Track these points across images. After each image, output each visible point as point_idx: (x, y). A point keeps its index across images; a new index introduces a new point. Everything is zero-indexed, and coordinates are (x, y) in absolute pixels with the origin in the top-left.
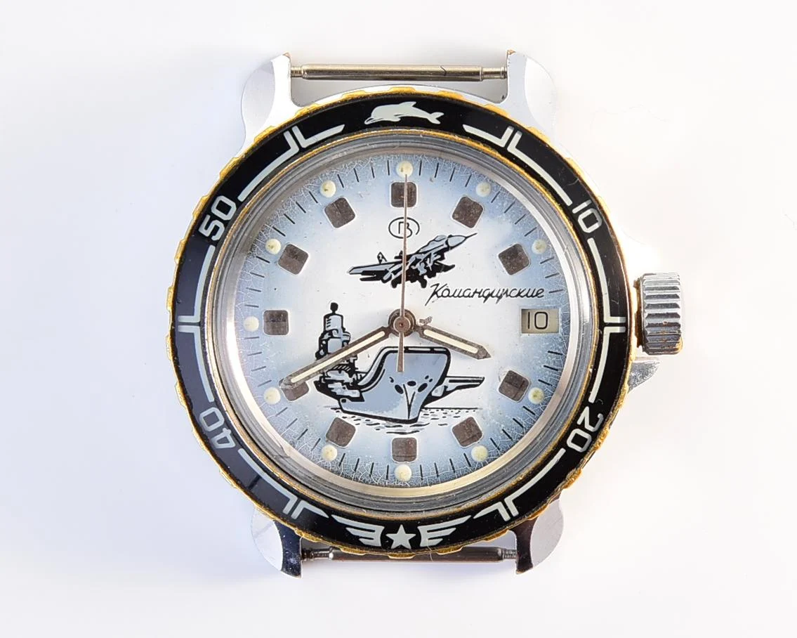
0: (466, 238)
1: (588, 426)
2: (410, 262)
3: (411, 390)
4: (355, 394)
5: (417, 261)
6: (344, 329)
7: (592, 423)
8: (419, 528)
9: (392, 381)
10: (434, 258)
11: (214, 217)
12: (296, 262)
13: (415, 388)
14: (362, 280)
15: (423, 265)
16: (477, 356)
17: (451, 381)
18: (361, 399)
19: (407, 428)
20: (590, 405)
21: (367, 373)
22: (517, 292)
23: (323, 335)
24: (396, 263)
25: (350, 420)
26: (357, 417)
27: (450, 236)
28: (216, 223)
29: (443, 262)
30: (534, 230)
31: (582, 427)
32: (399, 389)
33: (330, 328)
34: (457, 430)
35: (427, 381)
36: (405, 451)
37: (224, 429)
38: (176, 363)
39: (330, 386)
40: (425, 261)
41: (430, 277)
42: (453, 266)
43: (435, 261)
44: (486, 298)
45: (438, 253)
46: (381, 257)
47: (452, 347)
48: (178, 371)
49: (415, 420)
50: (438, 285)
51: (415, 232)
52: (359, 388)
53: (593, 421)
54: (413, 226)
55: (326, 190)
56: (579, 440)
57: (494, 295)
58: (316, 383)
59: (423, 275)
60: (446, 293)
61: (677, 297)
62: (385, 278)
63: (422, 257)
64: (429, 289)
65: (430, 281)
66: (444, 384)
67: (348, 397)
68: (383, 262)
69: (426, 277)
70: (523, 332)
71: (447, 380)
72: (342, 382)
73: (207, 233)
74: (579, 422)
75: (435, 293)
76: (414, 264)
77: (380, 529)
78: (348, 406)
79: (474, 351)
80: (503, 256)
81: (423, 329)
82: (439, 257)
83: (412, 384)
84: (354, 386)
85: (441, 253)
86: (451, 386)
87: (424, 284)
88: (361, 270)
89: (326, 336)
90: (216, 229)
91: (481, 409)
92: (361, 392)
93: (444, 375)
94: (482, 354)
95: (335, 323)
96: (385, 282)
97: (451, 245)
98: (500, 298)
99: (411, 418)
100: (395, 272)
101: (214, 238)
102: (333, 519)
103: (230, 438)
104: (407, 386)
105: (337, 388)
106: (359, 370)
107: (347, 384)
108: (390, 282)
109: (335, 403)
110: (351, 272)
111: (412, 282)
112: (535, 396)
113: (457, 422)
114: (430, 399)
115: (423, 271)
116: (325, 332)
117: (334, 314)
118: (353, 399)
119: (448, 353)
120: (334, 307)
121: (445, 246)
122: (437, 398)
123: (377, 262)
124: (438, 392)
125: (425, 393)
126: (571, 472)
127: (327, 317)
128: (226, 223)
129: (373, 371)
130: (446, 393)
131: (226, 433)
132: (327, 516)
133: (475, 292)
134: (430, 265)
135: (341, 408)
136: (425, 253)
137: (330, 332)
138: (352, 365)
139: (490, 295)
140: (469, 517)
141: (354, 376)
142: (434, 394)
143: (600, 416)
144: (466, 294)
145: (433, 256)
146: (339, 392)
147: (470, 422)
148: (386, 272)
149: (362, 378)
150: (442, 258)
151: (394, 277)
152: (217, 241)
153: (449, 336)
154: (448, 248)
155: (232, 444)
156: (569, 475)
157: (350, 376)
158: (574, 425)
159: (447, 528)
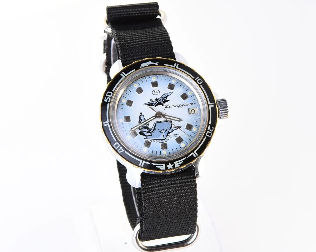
0: (172, 93)
1: (210, 130)
2: (159, 100)
3: (163, 131)
4: (150, 134)
5: (160, 100)
6: (144, 119)
7: (211, 130)
8: (174, 162)
9: (158, 130)
10: (164, 99)
11: (107, 97)
12: (130, 104)
13: (164, 131)
14: (147, 106)
15: (162, 101)
16: (179, 121)
17: (173, 128)
18: (151, 135)
19: (164, 141)
20: (210, 125)
21: (152, 129)
22: (186, 104)
23: (139, 121)
24: (155, 101)
25: (149, 141)
26: (151, 140)
27: (168, 93)
28: (108, 98)
29: (167, 99)
30: (188, 89)
31: (209, 130)
32: (160, 132)
33: (141, 119)
34: (177, 140)
35: (167, 129)
36: (164, 146)
37: (120, 147)
38: (105, 133)
39: (143, 133)
40: (162, 100)
41: (164, 103)
42: (169, 100)
43: (165, 99)
44: (179, 107)
45: (165, 97)
46: (151, 100)
47: (172, 119)
48: (106, 135)
49: (166, 139)
50: (166, 105)
51: (159, 93)
52: (150, 133)
53: (211, 129)
54: (158, 92)
55: (135, 86)
56: (209, 134)
57: (181, 106)
58: (139, 133)
59: (162, 103)
60: (169, 107)
61: (226, 100)
62: (153, 105)
63: (161, 99)
64: (164, 107)
65: (164, 104)
66: (172, 129)
67: (148, 135)
68: (152, 101)
69: (163, 104)
70: (189, 114)
71: (172, 128)
72: (146, 132)
73: (106, 101)
74: (208, 129)
75: (166, 107)
76: (160, 101)
77: (164, 165)
78: (148, 137)
79: (178, 120)
80: (182, 96)
81: (164, 116)
82: (166, 98)
83: (163, 130)
84: (149, 132)
85: (166, 97)
86: (173, 129)
87: (163, 105)
88: (147, 104)
89: (140, 121)
90: (108, 99)
91: (182, 134)
92: (151, 134)
93: (171, 127)
94: (180, 120)
95: (142, 117)
96: (153, 106)
97: (168, 95)
98: (182, 106)
99: (164, 138)
100: (155, 103)
101: (108, 102)
102: (152, 164)
103: (122, 149)
104: (162, 131)
105: (145, 133)
106: (150, 128)
107: (147, 132)
108: (154, 106)
109: (145, 137)
110: (144, 105)
111: (160, 105)
112: (195, 129)
113: (176, 138)
114: (169, 133)
115: (162, 102)
116: (140, 120)
117: (141, 115)
118: (149, 136)
119: (171, 121)
120: (141, 113)
121: (167, 95)
122: (170, 133)
123: (150, 101)
124: (170, 131)
125: (167, 132)
126: (209, 142)
127: (140, 116)
128: (110, 97)
129: (153, 128)
130: (172, 131)
131: (121, 148)
132: (150, 164)
133: (176, 106)
134: (164, 101)
135: (146, 138)
136: (162, 98)
137: (141, 120)
138: (148, 127)
139: (180, 106)
140: (186, 157)
141: (149, 130)
142: (169, 132)
143: (213, 127)
144: (174, 106)
145: (164, 98)
146: (145, 134)
147: (180, 137)
148: (153, 103)
149: (151, 130)
150: (167, 98)
151: (155, 104)
152: (109, 102)
153: (171, 117)
154: (168, 96)
155: (123, 151)
156: (208, 143)
157: (148, 130)
158: (207, 130)
159: (181, 161)
